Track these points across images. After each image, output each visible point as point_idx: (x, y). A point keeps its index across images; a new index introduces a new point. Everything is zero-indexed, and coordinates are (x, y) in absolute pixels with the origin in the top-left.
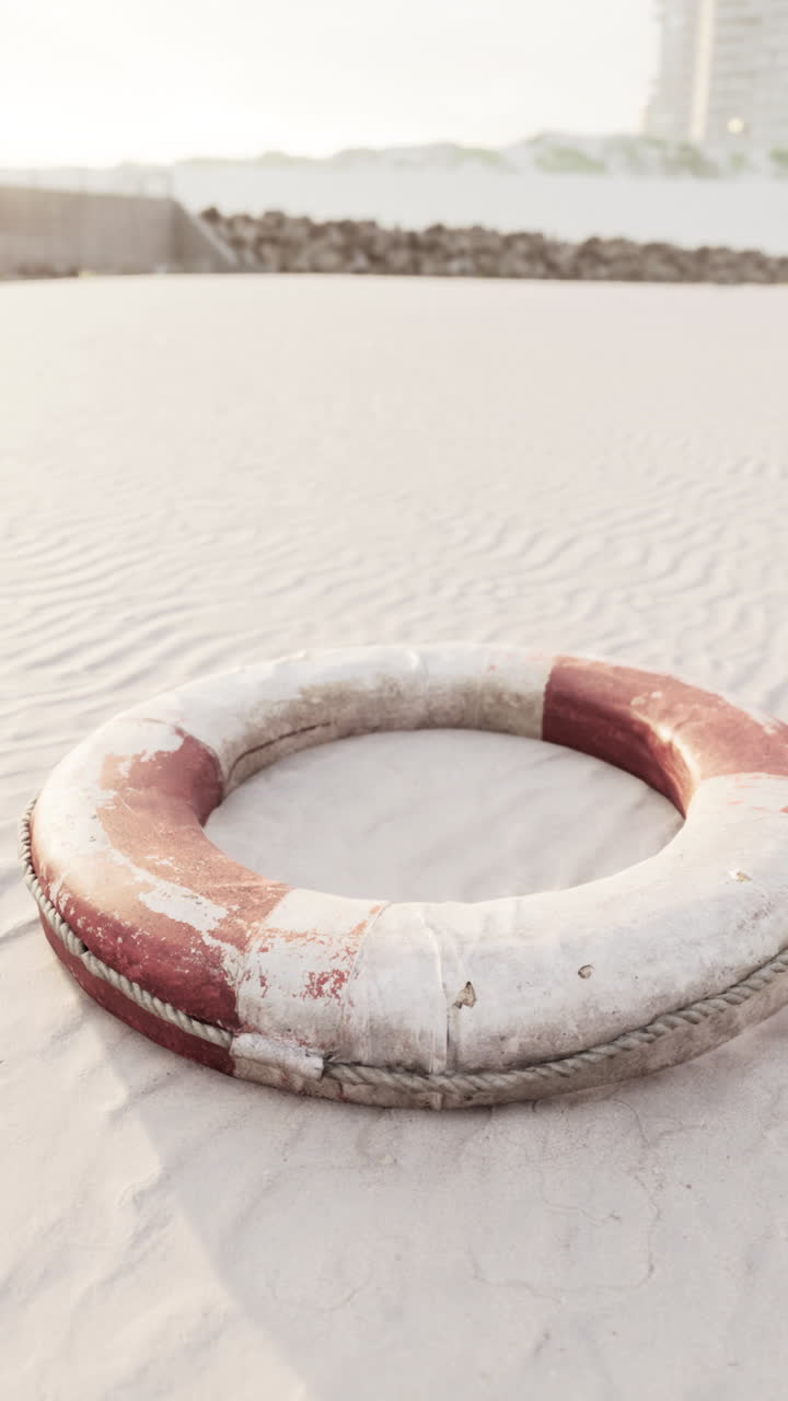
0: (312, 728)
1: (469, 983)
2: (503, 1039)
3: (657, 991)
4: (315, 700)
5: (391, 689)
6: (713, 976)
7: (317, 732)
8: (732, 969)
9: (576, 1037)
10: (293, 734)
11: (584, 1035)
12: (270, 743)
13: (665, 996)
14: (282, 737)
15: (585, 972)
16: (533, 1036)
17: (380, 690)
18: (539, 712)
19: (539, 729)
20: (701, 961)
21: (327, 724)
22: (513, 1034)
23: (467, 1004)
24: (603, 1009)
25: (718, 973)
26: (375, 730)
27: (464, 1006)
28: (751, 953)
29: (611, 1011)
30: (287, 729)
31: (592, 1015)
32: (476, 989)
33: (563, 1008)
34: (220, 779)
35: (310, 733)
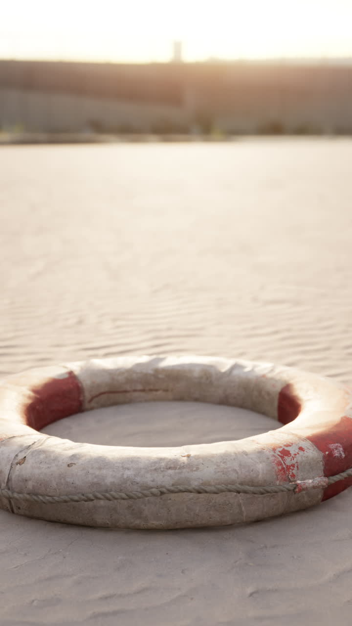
0: (157, 390)
1: (25, 457)
2: (26, 480)
3: (95, 480)
4: (161, 376)
5: (207, 379)
6: (126, 483)
7: (159, 393)
8: (137, 484)
9: (55, 489)
10: (143, 391)
11: (59, 489)
12: (126, 392)
13: (98, 484)
14: (135, 391)
15: (70, 465)
16: (38, 483)
17: (201, 378)
18: (276, 404)
19: (276, 414)
20: (123, 474)
21: (166, 390)
22: (30, 479)
23: (19, 464)
24: (68, 480)
25: (129, 483)
26: (196, 400)
27: (18, 465)
28: (153, 481)
29: (71, 482)
30: (140, 387)
31: (63, 481)
32: (26, 461)
33: (52, 474)
34: (81, 398)
35: (154, 393)
